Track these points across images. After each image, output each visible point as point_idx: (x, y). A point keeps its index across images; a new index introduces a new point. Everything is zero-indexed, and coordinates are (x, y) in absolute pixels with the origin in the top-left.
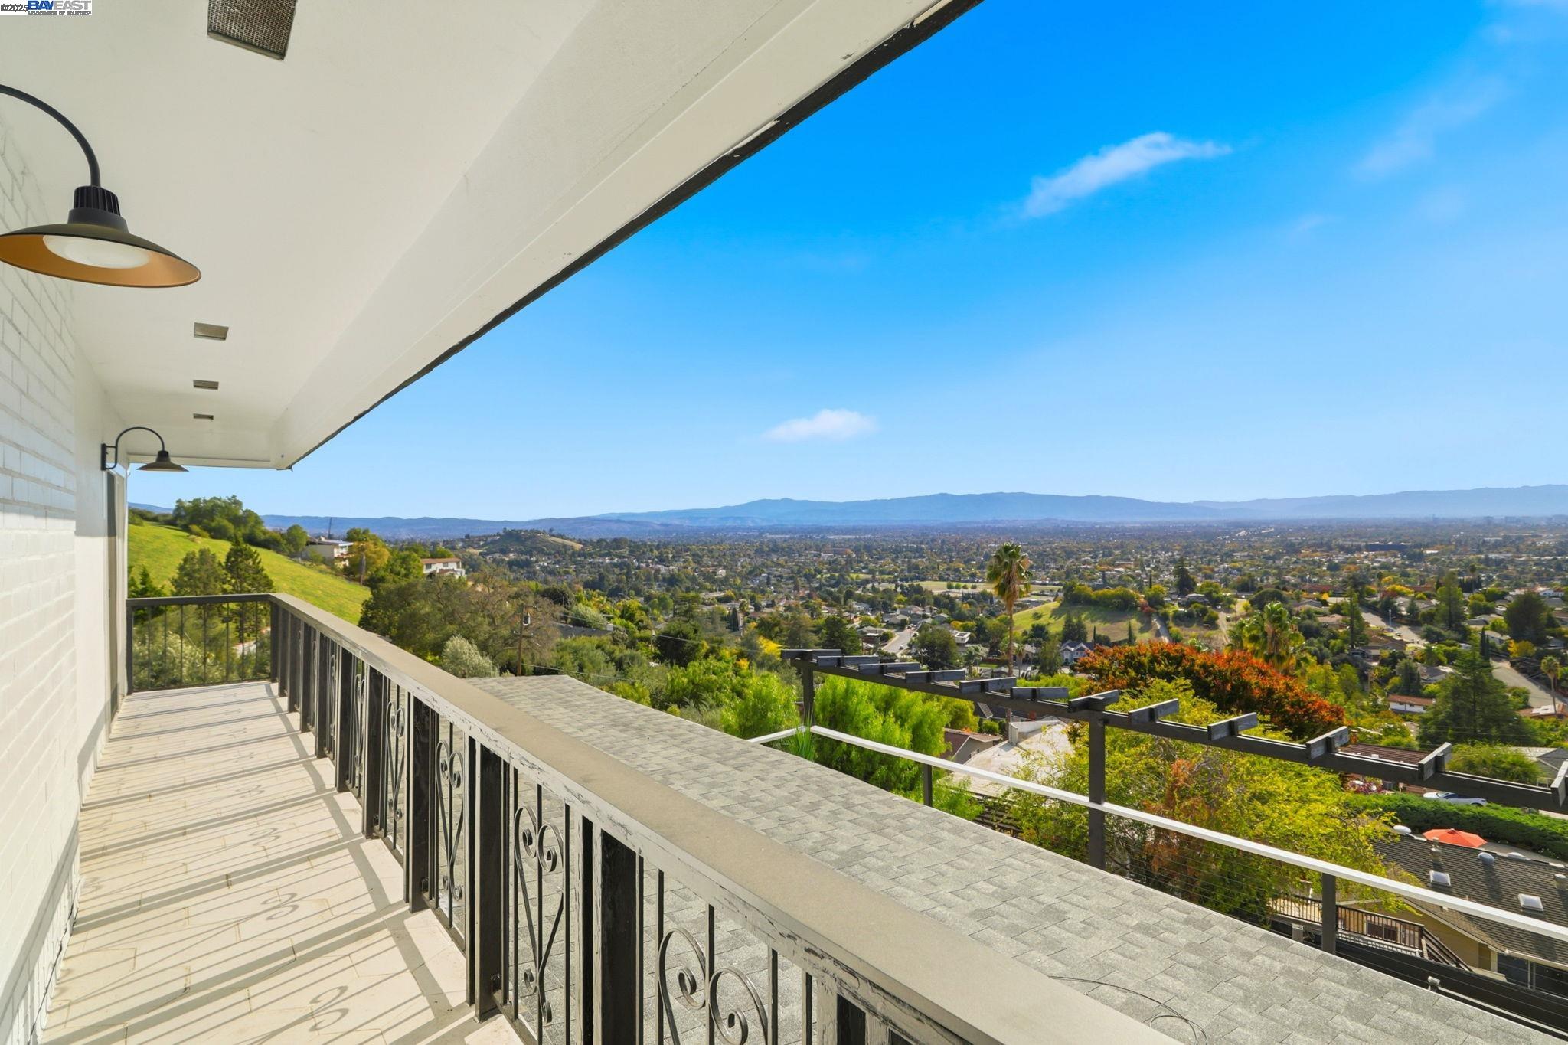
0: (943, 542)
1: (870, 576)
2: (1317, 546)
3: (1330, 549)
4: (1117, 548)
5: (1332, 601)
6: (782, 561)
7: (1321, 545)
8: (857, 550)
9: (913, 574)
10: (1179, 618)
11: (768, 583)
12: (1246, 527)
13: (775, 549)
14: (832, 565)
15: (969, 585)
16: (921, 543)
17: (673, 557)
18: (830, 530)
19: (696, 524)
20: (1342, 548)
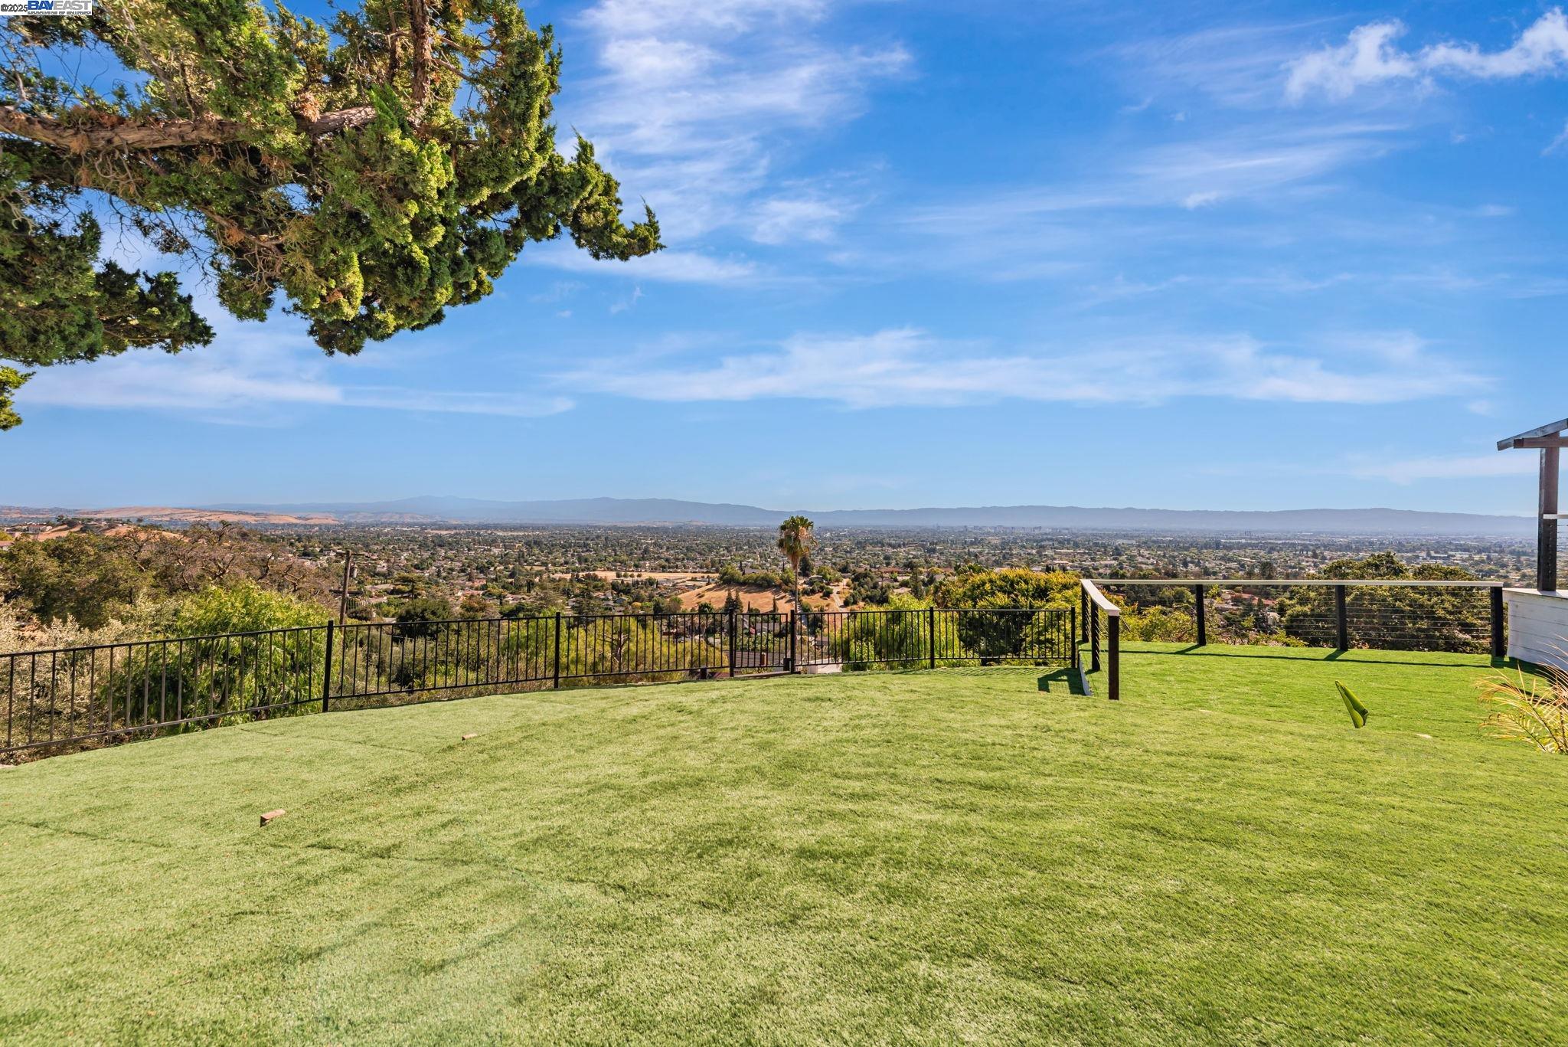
0: (606, 539)
1: (543, 568)
2: (875, 543)
3: (883, 545)
4: (745, 545)
5: (900, 578)
6: (450, 554)
7: (878, 542)
8: (528, 544)
9: (583, 565)
10: (805, 593)
11: (439, 576)
12: (831, 531)
13: (441, 543)
14: (504, 559)
15: (636, 574)
16: (587, 539)
17: (321, 551)
18: (496, 527)
19: (345, 519)
20: (890, 545)
